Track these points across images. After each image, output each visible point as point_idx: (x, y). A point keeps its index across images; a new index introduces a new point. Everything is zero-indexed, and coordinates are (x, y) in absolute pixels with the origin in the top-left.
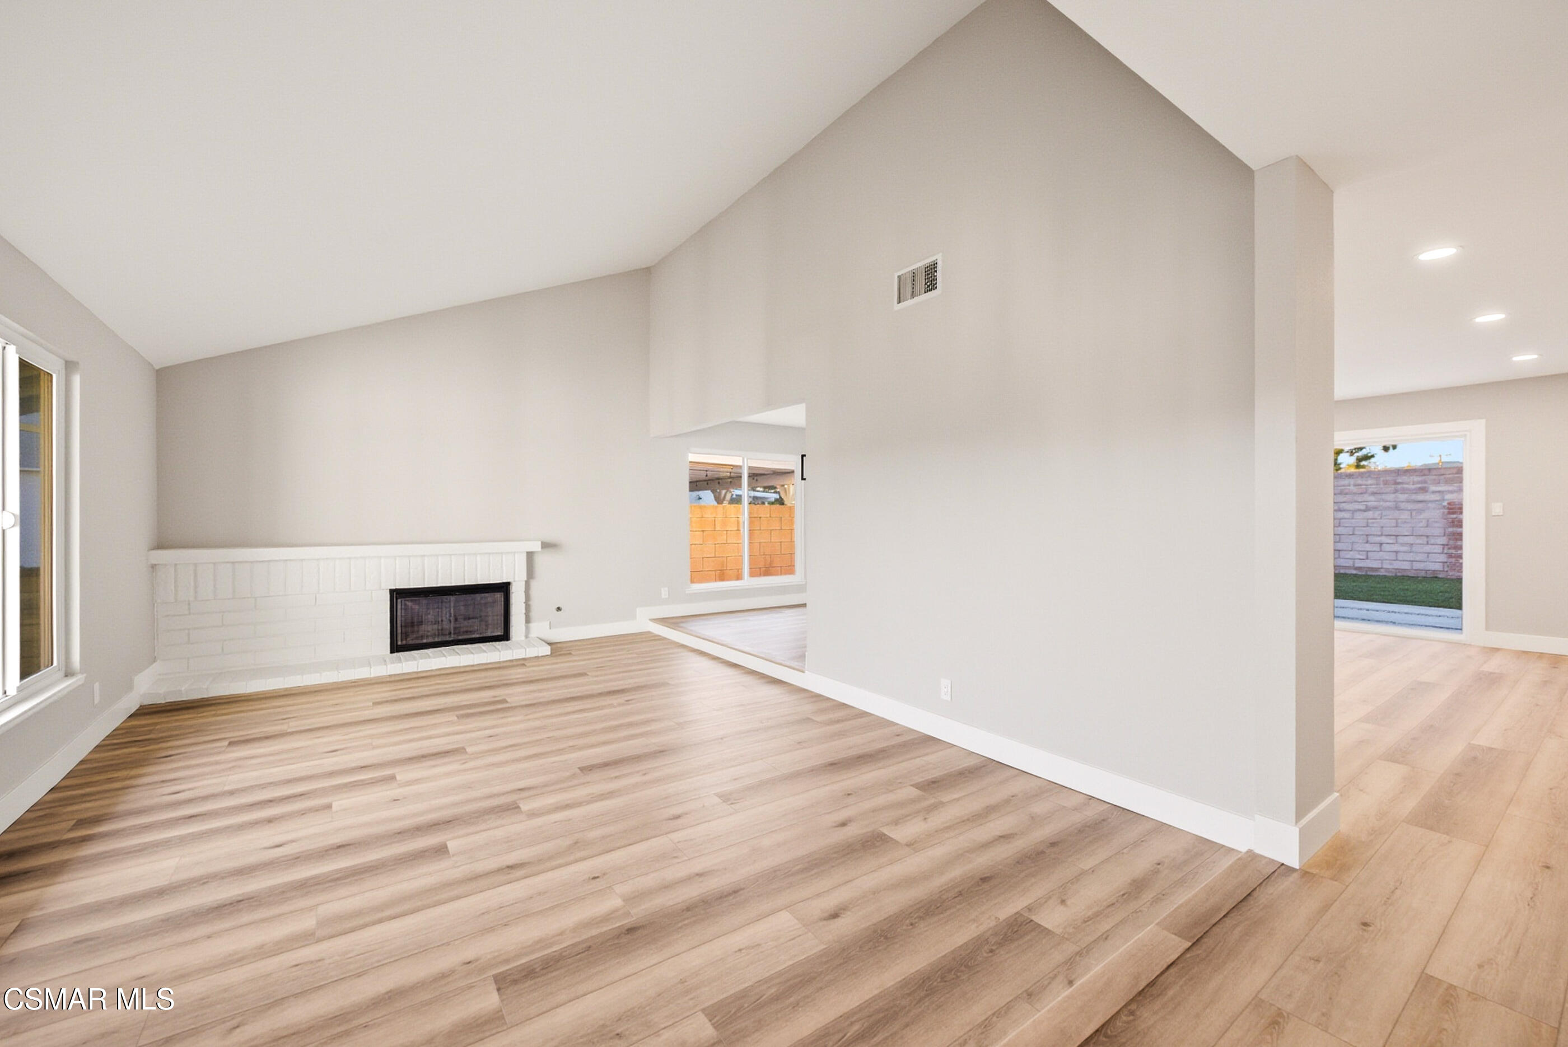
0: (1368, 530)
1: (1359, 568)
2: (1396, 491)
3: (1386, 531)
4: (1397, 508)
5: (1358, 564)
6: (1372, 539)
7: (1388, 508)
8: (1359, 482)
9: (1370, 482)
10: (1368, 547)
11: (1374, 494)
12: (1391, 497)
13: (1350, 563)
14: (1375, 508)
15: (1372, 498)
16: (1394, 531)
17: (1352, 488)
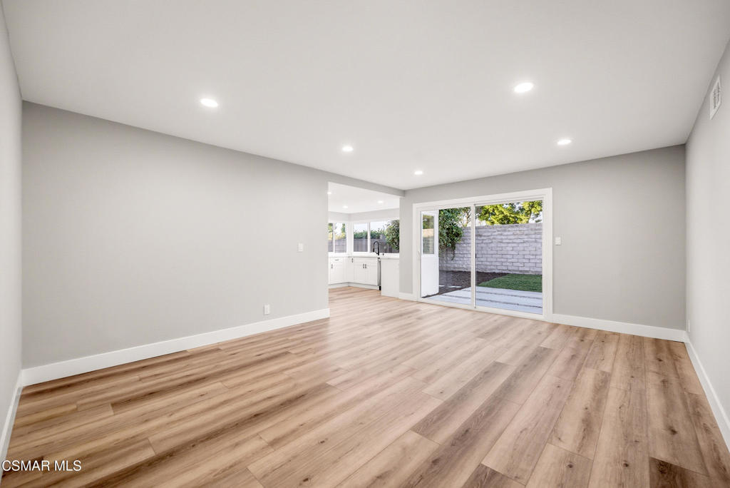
0: (524, 253)
1: (521, 271)
2: (535, 234)
3: (532, 253)
4: (536, 242)
5: (521, 269)
6: (526, 257)
7: (532, 242)
8: (521, 229)
9: (525, 229)
10: (525, 261)
11: (526, 235)
12: (533, 236)
13: (516, 269)
14: (527, 241)
15: (526, 237)
16: (534, 253)
17: (518, 232)
